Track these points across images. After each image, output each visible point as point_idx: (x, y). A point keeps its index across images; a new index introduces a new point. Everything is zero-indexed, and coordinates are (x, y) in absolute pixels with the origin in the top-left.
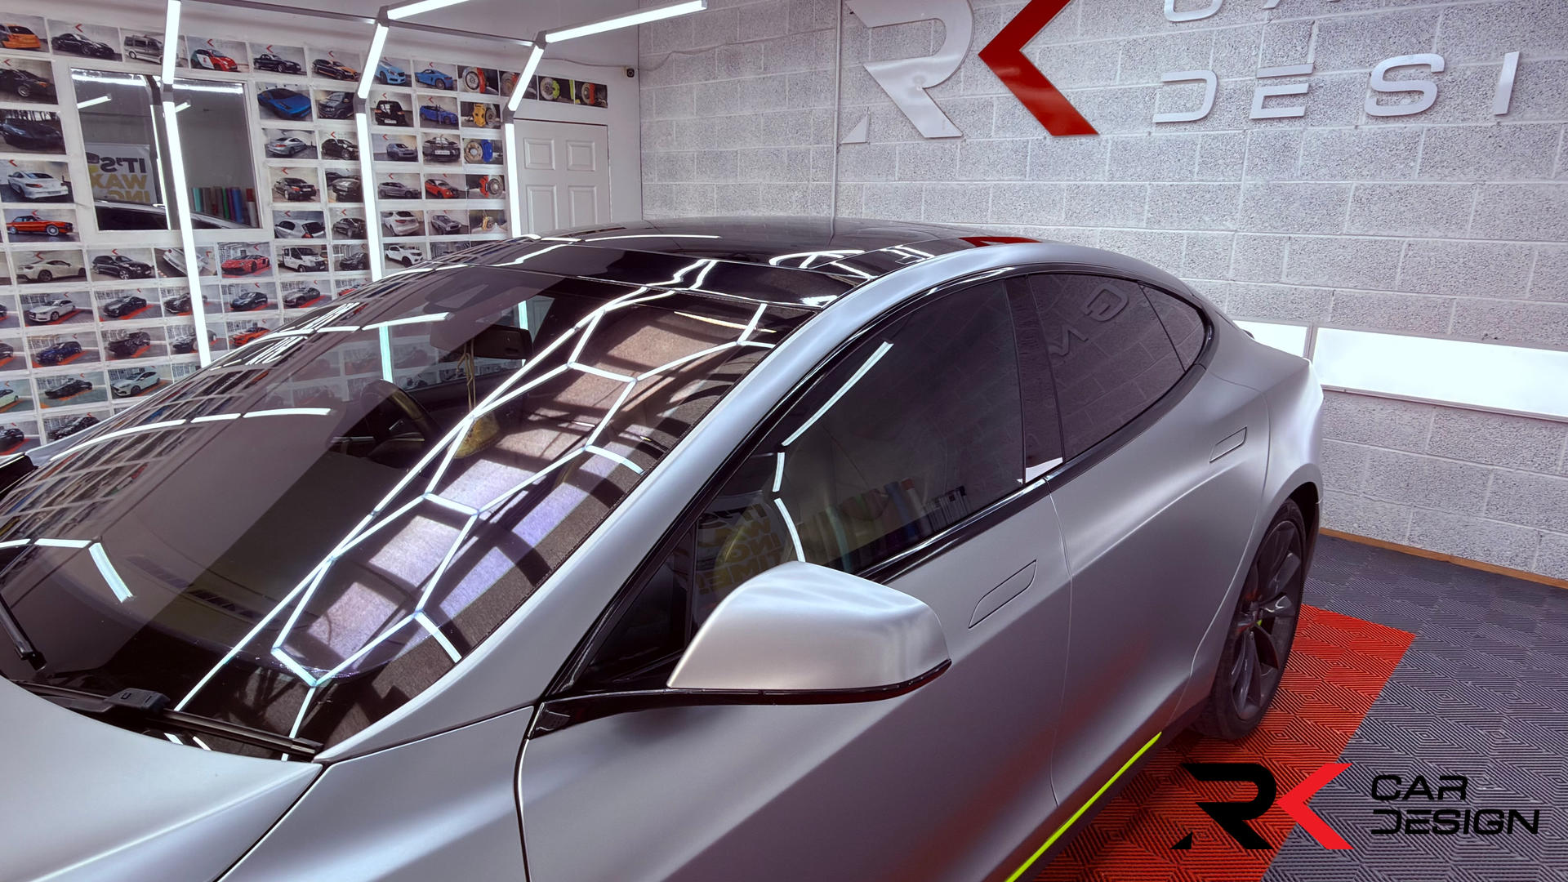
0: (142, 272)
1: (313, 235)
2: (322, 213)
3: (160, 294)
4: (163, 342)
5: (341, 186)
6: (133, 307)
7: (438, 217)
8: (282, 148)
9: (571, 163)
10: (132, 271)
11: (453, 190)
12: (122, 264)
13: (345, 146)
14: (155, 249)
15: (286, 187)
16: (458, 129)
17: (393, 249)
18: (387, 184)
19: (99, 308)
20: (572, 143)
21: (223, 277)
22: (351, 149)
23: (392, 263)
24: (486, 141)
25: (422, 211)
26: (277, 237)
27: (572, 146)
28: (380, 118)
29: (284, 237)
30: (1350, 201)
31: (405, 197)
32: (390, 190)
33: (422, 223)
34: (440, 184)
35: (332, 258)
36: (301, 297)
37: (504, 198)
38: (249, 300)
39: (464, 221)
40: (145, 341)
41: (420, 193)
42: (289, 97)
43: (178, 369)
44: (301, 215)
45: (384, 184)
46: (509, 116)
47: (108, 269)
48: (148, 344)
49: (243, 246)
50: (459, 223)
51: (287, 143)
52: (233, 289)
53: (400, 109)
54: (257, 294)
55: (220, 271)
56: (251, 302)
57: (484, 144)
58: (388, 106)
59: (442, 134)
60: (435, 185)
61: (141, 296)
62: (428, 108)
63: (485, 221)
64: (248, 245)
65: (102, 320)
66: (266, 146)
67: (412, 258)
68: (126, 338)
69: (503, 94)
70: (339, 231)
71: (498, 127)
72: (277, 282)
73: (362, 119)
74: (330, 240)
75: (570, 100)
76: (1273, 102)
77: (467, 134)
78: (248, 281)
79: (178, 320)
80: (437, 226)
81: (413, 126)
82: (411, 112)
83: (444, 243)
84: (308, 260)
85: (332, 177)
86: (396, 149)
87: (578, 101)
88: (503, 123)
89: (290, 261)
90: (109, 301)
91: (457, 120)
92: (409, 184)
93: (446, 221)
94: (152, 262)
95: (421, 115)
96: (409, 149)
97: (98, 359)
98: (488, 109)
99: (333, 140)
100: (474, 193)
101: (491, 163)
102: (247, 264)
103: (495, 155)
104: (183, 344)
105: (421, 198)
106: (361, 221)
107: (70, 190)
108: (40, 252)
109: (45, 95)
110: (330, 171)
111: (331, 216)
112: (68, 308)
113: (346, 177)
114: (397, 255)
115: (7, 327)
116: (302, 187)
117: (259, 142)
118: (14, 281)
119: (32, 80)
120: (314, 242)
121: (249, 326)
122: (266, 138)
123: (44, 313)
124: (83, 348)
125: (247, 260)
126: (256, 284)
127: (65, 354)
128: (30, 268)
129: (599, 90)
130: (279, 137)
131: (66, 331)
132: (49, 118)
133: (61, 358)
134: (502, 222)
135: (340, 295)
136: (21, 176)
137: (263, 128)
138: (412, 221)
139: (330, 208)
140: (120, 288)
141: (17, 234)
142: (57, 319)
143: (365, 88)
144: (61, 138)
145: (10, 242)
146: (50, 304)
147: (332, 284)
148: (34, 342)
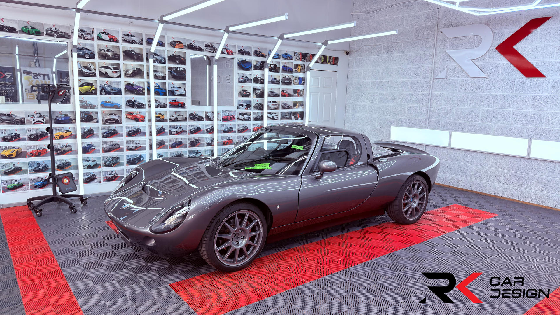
0: (201, 119)
1: (248, 108)
2: (251, 101)
3: (205, 127)
4: (204, 142)
5: (257, 92)
6: (197, 130)
7: (284, 103)
8: (242, 80)
9: (325, 85)
10: (199, 119)
11: (289, 94)
12: (196, 116)
13: (260, 79)
14: (206, 112)
15: (242, 93)
16: (292, 73)
17: (270, 114)
18: (270, 92)
19: (189, 130)
21: (222, 122)
22: (261, 80)
23: (269, 119)
25: (279, 101)
26: (238, 109)
27: (326, 79)
28: (270, 70)
29: (240, 109)
31: (275, 96)
32: (272, 94)
33: (279, 105)
34: (285, 92)
35: (253, 116)
36: (243, 129)
37: (304, 97)
38: (228, 129)
39: (291, 105)
40: (199, 141)
41: (279, 95)
42: (246, 63)
43: (207, 151)
44: (246, 102)
45: (269, 92)
46: (309, 69)
47: (192, 118)
48: (200, 142)
50: (289, 105)
51: (244, 78)
52: (224, 126)
53: (276, 67)
54: (231, 127)
55: (221, 120)
57: (300, 78)
58: (273, 66)
59: (287, 75)
61: (200, 127)
62: (284, 66)
63: (297, 105)
64: (230, 111)
65: (189, 134)
66: (238, 79)
67: (275, 117)
68: (194, 140)
69: (307, 61)
70: (255, 107)
71: (304, 73)
72: (236, 124)
73: (266, 70)
74: (252, 110)
75: (327, 63)
77: (295, 75)
78: (229, 124)
79: (209, 135)
80: (283, 106)
81: (279, 72)
82: (279, 68)
83: (284, 112)
84: (246, 117)
85: (255, 89)
86: (274, 80)
87: (329, 63)
88: (307, 71)
89: (241, 117)
90: (191, 128)
91: (292, 70)
92: (276, 92)
93: (286, 104)
94: (204, 116)
95: (282, 69)
96: (278, 80)
97: (186, 147)
98: (302, 66)
99: (257, 77)
100: (295, 95)
101: (301, 85)
102: (229, 118)
103: (302, 82)
104: (209, 143)
105: (279, 97)
106: (262, 104)
107: (186, 93)
108: (176, 112)
109: (183, 62)
110: (255, 87)
111: (254, 102)
112: (181, 130)
113: (259, 90)
114: (271, 116)
115: (165, 135)
116: (246, 93)
117: (236, 77)
118: (168, 120)
119: (180, 58)
120: (248, 111)
121: (227, 138)
122: (238, 76)
123: (175, 131)
124: (183, 143)
125: (229, 116)
126: (231, 124)
127: (178, 145)
128: (173, 117)
129: (336, 59)
130: (242, 76)
131: (179, 137)
132: (183, 69)
133: (177, 146)
134: (302, 105)
135: (253, 129)
136: (174, 88)
137: (238, 73)
138: (276, 104)
139: (254, 100)
140: (195, 124)
141: (171, 106)
142: (178, 133)
143: (270, 60)
144: (185, 76)
145: (169, 108)
146: (176, 128)
147: (252, 125)
148: (171, 140)
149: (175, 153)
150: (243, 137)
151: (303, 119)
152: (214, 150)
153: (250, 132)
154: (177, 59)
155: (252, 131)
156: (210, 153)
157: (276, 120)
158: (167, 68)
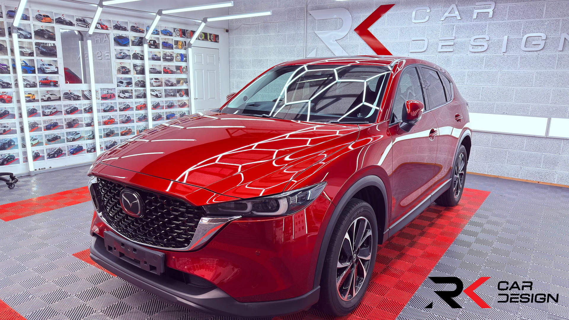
0: (77, 98)
1: (129, 86)
2: (132, 78)
3: (82, 106)
4: (83, 123)
5: (137, 69)
6: (74, 110)
7: (167, 80)
8: (120, 56)
9: (208, 62)
10: (75, 98)
11: (172, 71)
12: (72, 95)
13: (139, 55)
14: (82, 90)
15: (121, 69)
16: (173, 50)
17: (153, 91)
18: (151, 69)
19: (64, 110)
20: (209, 55)
21: (102, 100)
22: (141, 56)
23: (153, 96)
24: (182, 54)
25: (162, 78)
26: (118, 86)
27: (209, 56)
28: (150, 46)
29: (120, 87)
30: (467, 75)
31: (157, 73)
32: (153, 71)
33: (162, 82)
35: (134, 94)
36: (124, 107)
37: (187, 74)
38: (109, 108)
39: (175, 82)
41: (161, 72)
42: (123, 38)
43: (86, 132)
44: (126, 79)
45: (150, 69)
46: (190, 45)
47: (67, 97)
48: (78, 123)
49: (108, 90)
50: (173, 82)
51: (122, 54)
52: (104, 105)
53: (156, 43)
54: (111, 106)
55: (100, 98)
56: (109, 109)
57: (182, 55)
58: (152, 42)
59: (168, 51)
60: (166, 69)
61: (77, 106)
62: (165, 42)
63: (181, 82)
64: (109, 89)
65: (65, 115)
66: (116, 55)
67: (159, 95)
68: (72, 121)
69: (187, 38)
70: (137, 85)
71: (185, 49)
72: (117, 102)
73: (146, 46)
74: (133, 88)
75: (207, 40)
76: (444, 47)
77: (176, 51)
78: (108, 102)
79: (88, 115)
80: (166, 83)
81: (159, 48)
82: (159, 44)
83: (168, 89)
84: (127, 95)
85: (135, 66)
86: (154, 56)
87: (210, 40)
88: (188, 48)
89: (122, 95)
90: (67, 108)
91: (173, 46)
92: (158, 69)
93: (169, 82)
94: (80, 95)
95: (162, 45)
96: (158, 56)
97: (63, 128)
98: (183, 43)
99: (136, 53)
100: (178, 72)
101: (184, 62)
102: (108, 96)
103: (184, 59)
104: (88, 123)
105: (162, 74)
106: (143, 81)
107: (58, 70)
108: (48, 91)
109: (52, 37)
110: (134, 64)
111: (134, 79)
112: (55, 110)
113: (140, 66)
114: (154, 94)
115: (37, 117)
116: (126, 69)
117: (113, 54)
118: (40, 101)
119: (49, 33)
120: (129, 88)
121: (109, 117)
122: (115, 52)
123: (48, 112)
124: (59, 124)
125: (108, 94)
126: (111, 103)
127: (53, 126)
128: (45, 96)
129: (216, 36)
130: (120, 52)
131: (54, 118)
132: (53, 45)
133: (52, 128)
134: (186, 82)
135: (136, 107)
136: (44, 65)
137: (115, 49)
138: (159, 82)
139: (135, 77)
140: (71, 103)
141: (42, 84)
142: (52, 114)
143: (149, 36)
144: (56, 52)
145: (40, 87)
146: (50, 109)
147: (134, 103)
148: (45, 122)
149: (51, 135)
150: (126, 116)
151: (188, 96)
152: (94, 130)
153: (133, 110)
154: (45, 34)
155: (135, 109)
156: (90, 134)
157: (160, 97)
158: (34, 44)
